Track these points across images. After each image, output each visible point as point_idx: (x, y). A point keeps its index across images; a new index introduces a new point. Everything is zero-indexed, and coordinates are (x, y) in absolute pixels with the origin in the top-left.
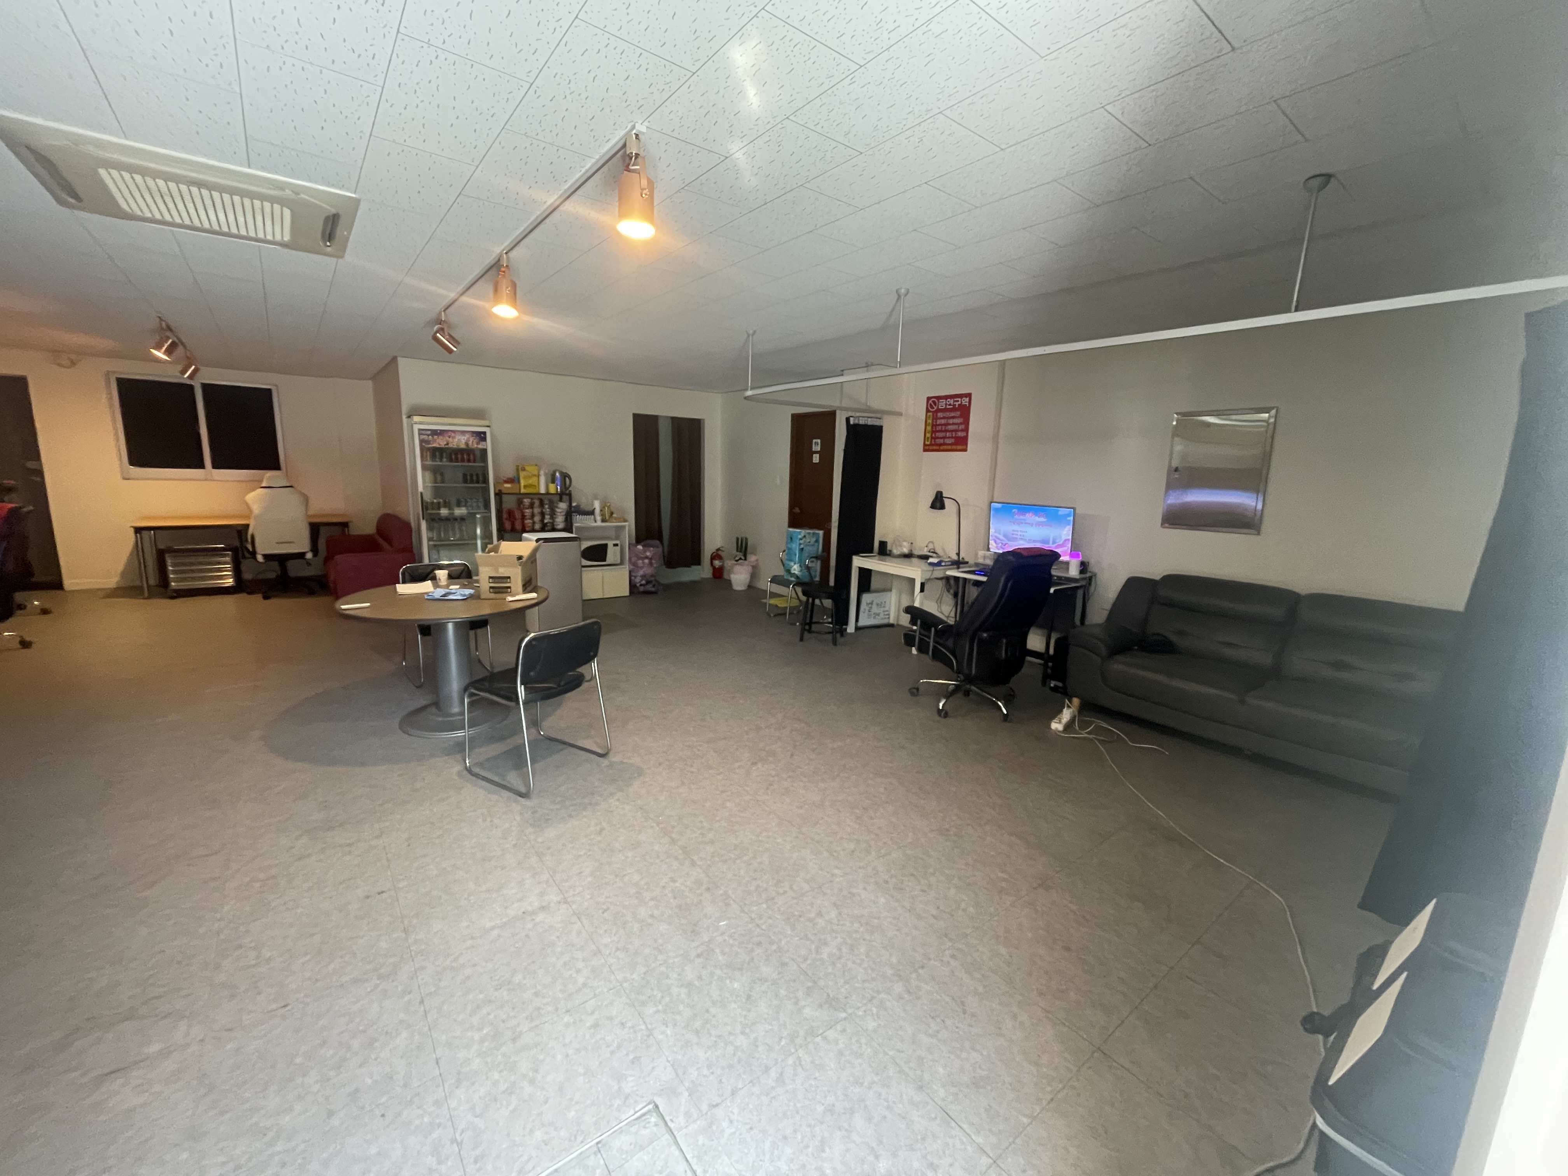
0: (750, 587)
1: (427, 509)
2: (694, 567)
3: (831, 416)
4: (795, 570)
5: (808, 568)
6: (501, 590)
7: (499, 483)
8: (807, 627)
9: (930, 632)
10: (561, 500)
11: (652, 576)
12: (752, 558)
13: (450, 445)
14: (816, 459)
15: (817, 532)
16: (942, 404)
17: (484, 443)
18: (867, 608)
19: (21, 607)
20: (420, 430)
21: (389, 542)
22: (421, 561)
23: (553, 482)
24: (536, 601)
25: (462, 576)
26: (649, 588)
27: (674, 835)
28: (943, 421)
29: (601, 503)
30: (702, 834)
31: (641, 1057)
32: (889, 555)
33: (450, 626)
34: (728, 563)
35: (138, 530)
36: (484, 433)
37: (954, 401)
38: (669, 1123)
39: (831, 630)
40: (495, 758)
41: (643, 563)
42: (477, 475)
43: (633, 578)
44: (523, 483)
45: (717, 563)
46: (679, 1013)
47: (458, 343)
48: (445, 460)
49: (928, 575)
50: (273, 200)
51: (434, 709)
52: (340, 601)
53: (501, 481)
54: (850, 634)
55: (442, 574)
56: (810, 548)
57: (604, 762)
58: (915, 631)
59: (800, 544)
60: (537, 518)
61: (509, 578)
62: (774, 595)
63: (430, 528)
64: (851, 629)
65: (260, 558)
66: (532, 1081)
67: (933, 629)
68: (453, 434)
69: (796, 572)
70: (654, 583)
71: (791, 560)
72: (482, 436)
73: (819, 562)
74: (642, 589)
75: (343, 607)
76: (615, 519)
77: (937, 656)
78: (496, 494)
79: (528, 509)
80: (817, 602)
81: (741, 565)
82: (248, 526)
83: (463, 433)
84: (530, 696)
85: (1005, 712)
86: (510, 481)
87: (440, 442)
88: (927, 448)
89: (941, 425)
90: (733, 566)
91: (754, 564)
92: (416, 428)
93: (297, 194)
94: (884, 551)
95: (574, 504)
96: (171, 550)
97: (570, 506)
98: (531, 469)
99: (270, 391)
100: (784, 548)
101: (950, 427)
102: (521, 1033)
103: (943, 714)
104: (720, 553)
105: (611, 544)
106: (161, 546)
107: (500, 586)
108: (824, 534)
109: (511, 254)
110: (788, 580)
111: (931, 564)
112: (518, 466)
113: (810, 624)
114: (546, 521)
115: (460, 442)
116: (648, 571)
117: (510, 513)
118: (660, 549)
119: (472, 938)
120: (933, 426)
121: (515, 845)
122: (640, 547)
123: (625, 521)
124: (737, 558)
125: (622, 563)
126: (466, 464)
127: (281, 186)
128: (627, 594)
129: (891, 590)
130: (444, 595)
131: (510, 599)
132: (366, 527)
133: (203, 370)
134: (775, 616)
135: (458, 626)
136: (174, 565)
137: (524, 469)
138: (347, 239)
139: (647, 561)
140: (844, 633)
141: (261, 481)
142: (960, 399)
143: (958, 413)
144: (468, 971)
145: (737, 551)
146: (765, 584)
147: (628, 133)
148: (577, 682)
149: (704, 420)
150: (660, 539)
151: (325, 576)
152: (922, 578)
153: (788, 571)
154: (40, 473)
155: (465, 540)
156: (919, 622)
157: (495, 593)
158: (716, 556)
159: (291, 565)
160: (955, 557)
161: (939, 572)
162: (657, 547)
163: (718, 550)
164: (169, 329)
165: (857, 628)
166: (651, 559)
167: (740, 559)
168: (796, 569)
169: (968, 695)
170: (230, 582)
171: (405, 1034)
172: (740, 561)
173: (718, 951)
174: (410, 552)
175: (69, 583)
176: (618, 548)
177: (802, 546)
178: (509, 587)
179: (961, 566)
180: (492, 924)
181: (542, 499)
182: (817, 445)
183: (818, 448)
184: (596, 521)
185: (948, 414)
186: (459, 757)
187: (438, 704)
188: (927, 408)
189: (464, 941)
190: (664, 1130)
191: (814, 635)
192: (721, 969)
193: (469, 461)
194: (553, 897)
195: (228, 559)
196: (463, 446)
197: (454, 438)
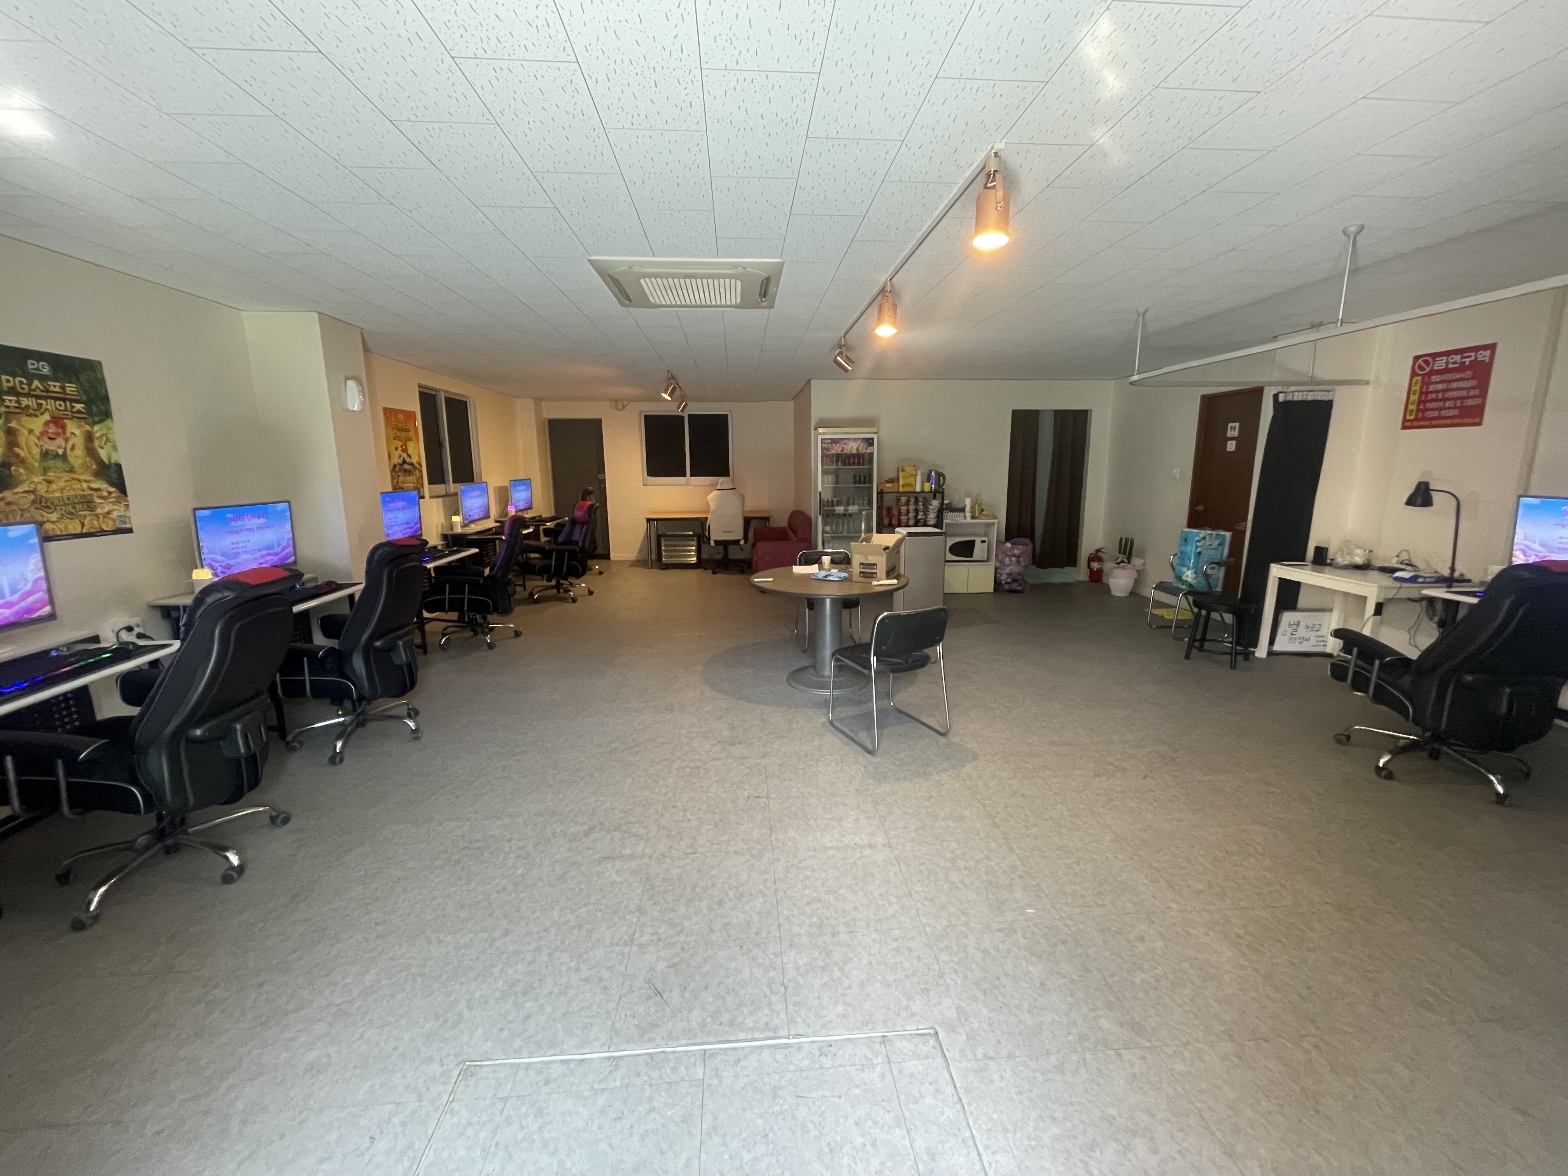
0: (1133, 593)
1: (824, 506)
2: (1067, 569)
3: (1257, 393)
4: (1187, 576)
5: (1206, 576)
6: (868, 575)
7: (882, 483)
8: (1197, 644)
9: (1372, 665)
10: (934, 498)
11: (1019, 574)
12: (1137, 562)
13: (845, 451)
14: (1231, 446)
15: (1222, 533)
16: (1440, 364)
17: (872, 448)
18: (1290, 630)
19: (590, 569)
20: (822, 439)
21: (795, 532)
22: (816, 548)
23: (928, 481)
24: (895, 587)
25: (844, 562)
26: (1015, 586)
27: (997, 820)
28: (1440, 387)
29: (972, 501)
30: (1027, 828)
31: (930, 990)
32: (1330, 565)
33: (828, 601)
34: (1108, 566)
35: (649, 520)
36: (872, 439)
37: (1462, 358)
38: (946, 1052)
39: (1229, 651)
40: (852, 717)
41: (1010, 561)
42: (865, 477)
43: (998, 575)
44: (901, 482)
45: (1095, 565)
46: (972, 971)
47: (853, 362)
48: (840, 464)
49: (1391, 594)
50: (730, 277)
51: (812, 670)
52: (753, 576)
53: (883, 481)
54: (1261, 659)
55: (826, 559)
56: (1212, 553)
57: (943, 740)
58: (1348, 662)
59: (1197, 547)
60: (911, 515)
61: (876, 565)
62: (1159, 604)
63: (825, 524)
64: (1261, 652)
65: (712, 543)
66: (841, 970)
67: (1377, 662)
68: (848, 442)
69: (1189, 580)
70: (1020, 582)
71: (1184, 566)
72: (870, 442)
73: (1223, 570)
74: (1007, 587)
75: (755, 580)
76: (985, 515)
77: (1380, 697)
78: (878, 493)
79: (904, 506)
80: (1215, 616)
81: (1123, 568)
82: (707, 518)
83: (855, 440)
84: (882, 667)
85: (1500, 790)
86: (891, 481)
87: (836, 449)
88: (1408, 424)
89: (1438, 392)
90: (1111, 570)
91: (1141, 568)
92: (820, 437)
93: (744, 268)
94: (1321, 558)
95: (946, 502)
96: (664, 536)
97: (942, 503)
98: (909, 470)
99: (726, 416)
100: (1176, 551)
101: (1451, 394)
102: (838, 932)
103: (1386, 773)
104: (1100, 554)
105: (978, 540)
106: (660, 533)
107: (868, 570)
108: (1233, 538)
109: (894, 280)
110: (1178, 588)
111: (1397, 579)
112: (898, 467)
113: (1203, 640)
114: (919, 517)
115: (852, 447)
116: (1015, 569)
117: (889, 510)
118: (1029, 548)
119: (815, 850)
120: (1421, 393)
121: (857, 790)
122: (1008, 545)
123: (995, 518)
124: (1119, 561)
125: (988, 560)
126: (856, 467)
127: (734, 266)
128: (992, 591)
129: (1331, 610)
130: (826, 577)
131: (875, 583)
132: (780, 521)
133: (690, 404)
134: (1158, 628)
135: (834, 601)
136: (666, 546)
137: (903, 470)
138: (776, 293)
139: (1014, 559)
140: (1251, 657)
141: (717, 485)
142: (1473, 354)
143: (1469, 373)
144: (808, 873)
145: (1120, 553)
146: (1150, 592)
147: (988, 155)
148: (923, 662)
149: (1091, 410)
150: (1032, 540)
151: (751, 559)
152: (1378, 597)
153: (1179, 578)
154: (604, 481)
155: (851, 533)
156: (1355, 650)
157: (864, 577)
158: (1096, 557)
159: (732, 549)
160: (1446, 572)
161: (1411, 591)
162: (1027, 545)
163: (1098, 551)
164: (673, 378)
165: (1270, 653)
166: (1018, 557)
167: (1123, 562)
168: (1189, 575)
169: (1437, 758)
170: (694, 560)
171: (761, 900)
172: (1122, 564)
173: (1019, 931)
174: (808, 541)
175: (612, 555)
176: (986, 545)
177: (1199, 550)
178: (876, 573)
179: (1454, 584)
180: (831, 845)
181: (916, 497)
182: (1233, 430)
183: (1236, 434)
184: (965, 518)
185: (1450, 376)
186: (825, 711)
187: (815, 667)
188: (1413, 369)
189: (809, 850)
190: (940, 1055)
191: (1205, 654)
192: (1020, 950)
193: (859, 464)
194: (880, 839)
195: (694, 543)
196: (855, 452)
197: (848, 444)
